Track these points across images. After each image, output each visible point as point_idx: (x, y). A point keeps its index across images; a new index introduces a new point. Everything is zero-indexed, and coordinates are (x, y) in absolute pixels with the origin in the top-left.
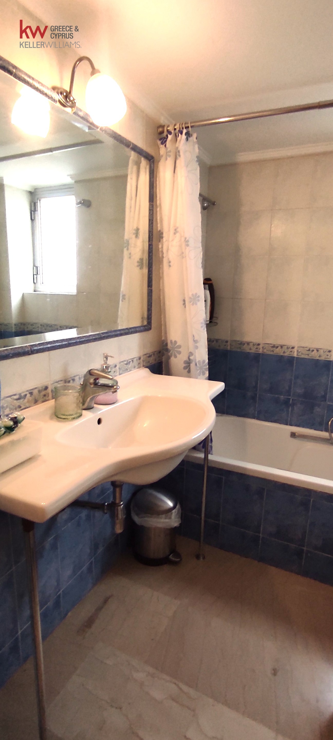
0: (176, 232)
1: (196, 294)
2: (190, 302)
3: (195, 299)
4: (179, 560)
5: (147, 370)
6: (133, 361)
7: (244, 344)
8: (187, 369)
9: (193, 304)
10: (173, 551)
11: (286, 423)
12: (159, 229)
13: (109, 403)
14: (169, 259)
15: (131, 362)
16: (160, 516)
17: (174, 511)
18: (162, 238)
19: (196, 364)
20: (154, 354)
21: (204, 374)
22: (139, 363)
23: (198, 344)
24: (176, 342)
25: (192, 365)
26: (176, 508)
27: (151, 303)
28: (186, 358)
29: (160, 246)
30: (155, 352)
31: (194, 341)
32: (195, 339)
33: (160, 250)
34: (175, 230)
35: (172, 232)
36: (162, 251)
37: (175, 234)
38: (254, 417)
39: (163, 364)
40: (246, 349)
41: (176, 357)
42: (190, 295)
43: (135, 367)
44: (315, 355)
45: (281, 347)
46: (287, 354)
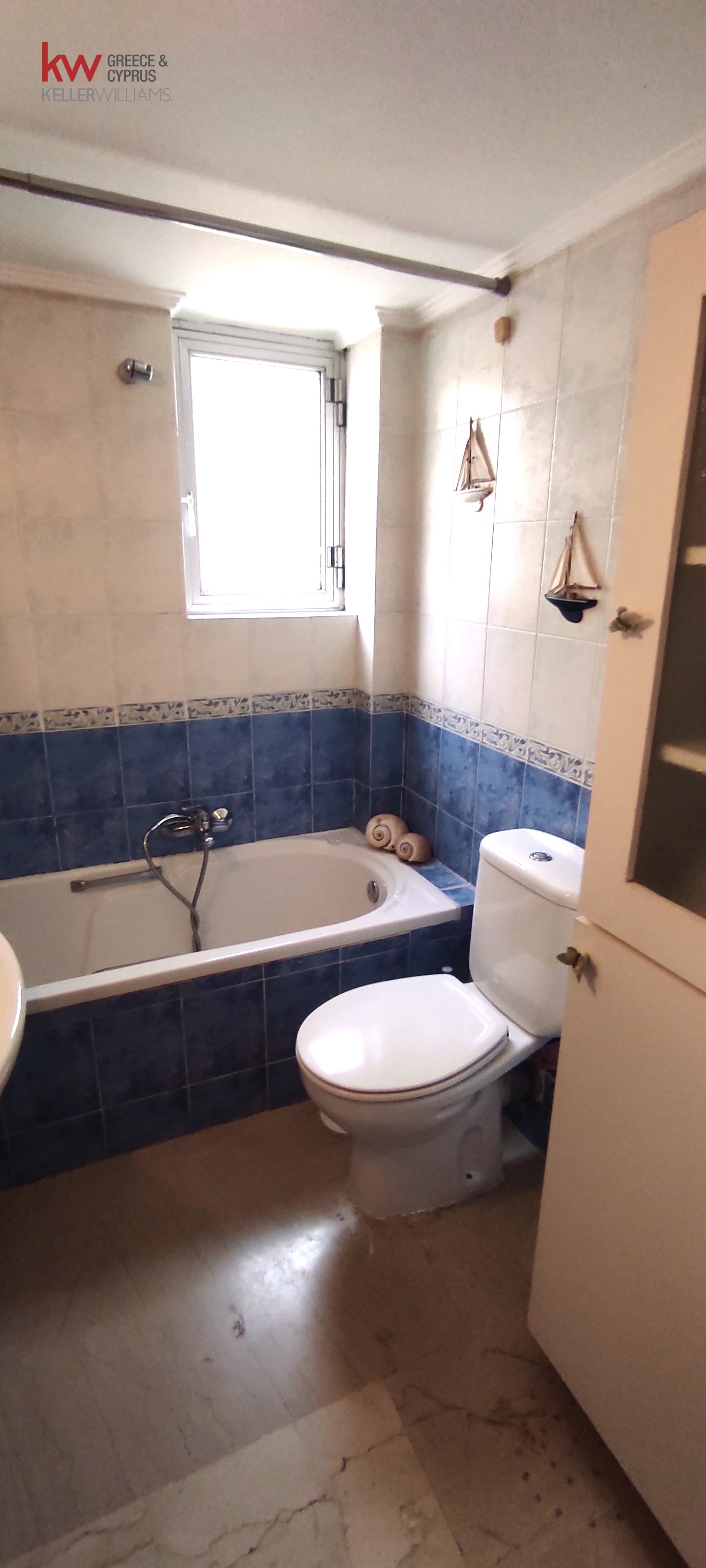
11: (57, 867)
44: (83, 722)
45: (9, 717)
46: (24, 731)
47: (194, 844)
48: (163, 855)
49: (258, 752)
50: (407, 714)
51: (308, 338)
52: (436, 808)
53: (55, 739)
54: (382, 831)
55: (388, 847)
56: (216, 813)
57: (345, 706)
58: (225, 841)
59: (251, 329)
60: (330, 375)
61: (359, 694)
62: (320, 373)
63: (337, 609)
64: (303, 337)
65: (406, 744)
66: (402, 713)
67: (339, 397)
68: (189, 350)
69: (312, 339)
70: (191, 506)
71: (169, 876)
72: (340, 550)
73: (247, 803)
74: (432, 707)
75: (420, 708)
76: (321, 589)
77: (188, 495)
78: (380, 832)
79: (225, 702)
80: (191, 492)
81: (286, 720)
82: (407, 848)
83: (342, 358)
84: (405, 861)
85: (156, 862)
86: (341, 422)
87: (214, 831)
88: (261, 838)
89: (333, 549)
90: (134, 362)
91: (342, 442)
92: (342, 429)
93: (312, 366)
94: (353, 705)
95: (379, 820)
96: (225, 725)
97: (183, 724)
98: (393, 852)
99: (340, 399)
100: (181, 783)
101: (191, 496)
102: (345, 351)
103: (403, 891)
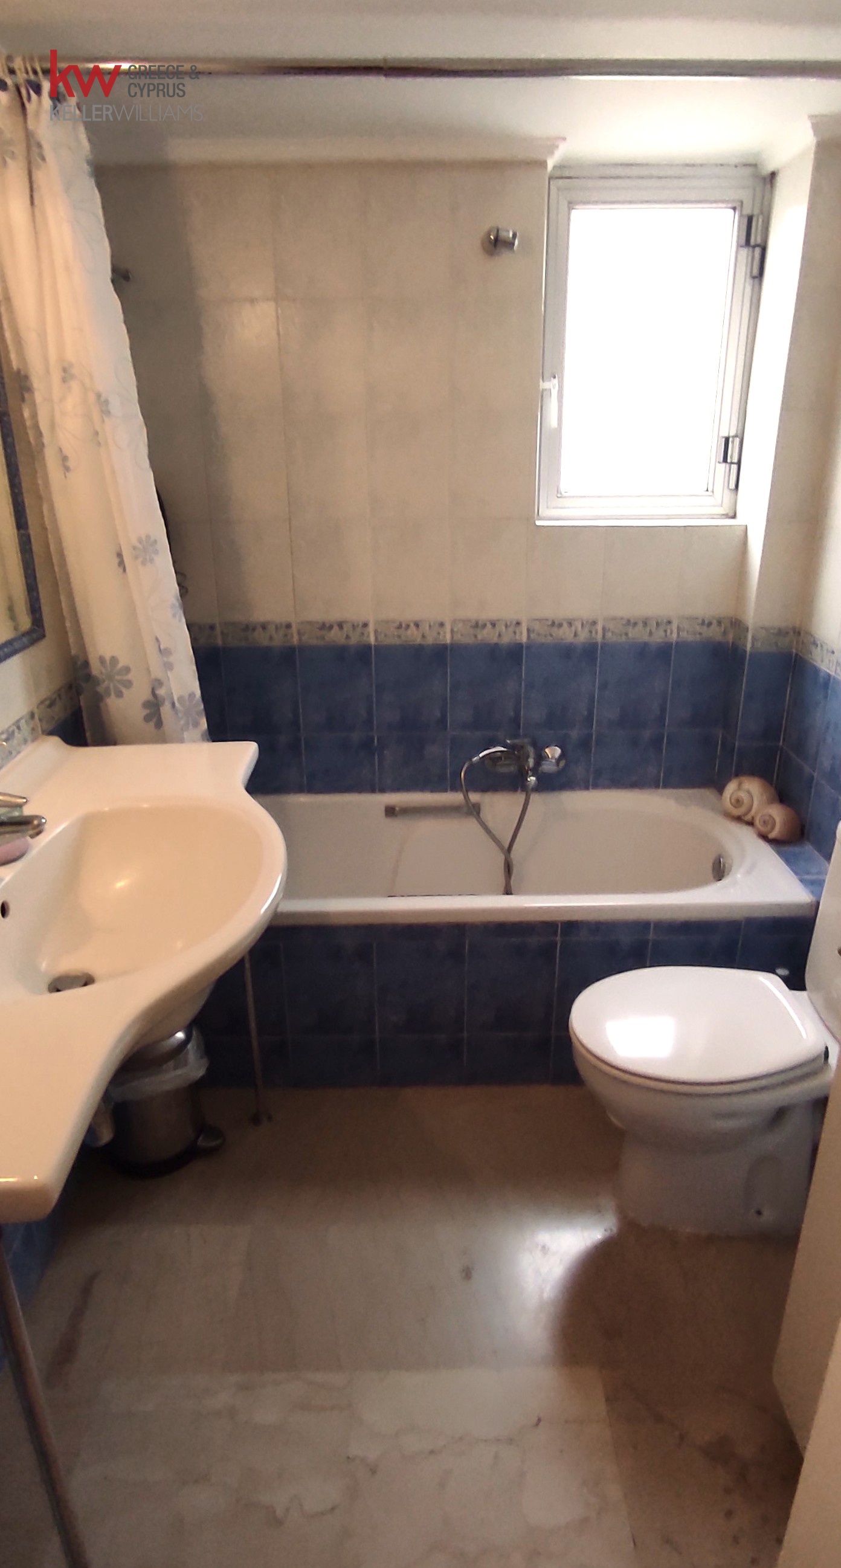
0: (67, 376)
1: (148, 537)
2: (136, 557)
3: (146, 548)
4: (219, 1142)
5: (56, 740)
6: (19, 728)
7: (254, 629)
8: (155, 720)
9: (144, 563)
10: (202, 1128)
11: (373, 788)
12: (15, 365)
13: (12, 858)
14: (61, 450)
15: (16, 731)
16: (164, 1067)
17: (189, 1046)
18: (29, 389)
19: (173, 705)
20: (59, 696)
21: (196, 725)
22: (33, 729)
23: (171, 659)
24: (114, 660)
25: (166, 710)
26: (193, 1037)
27: (34, 570)
28: (146, 695)
29: (26, 414)
30: (59, 690)
31: (160, 650)
32: (162, 647)
33: (28, 423)
34: (65, 370)
35: (56, 376)
36: (36, 426)
37: (64, 380)
38: (301, 789)
39: (84, 714)
40: (261, 639)
41: (120, 695)
42: (135, 542)
43: (25, 741)
44: (413, 636)
45: (340, 626)
46: (354, 641)
47: (515, 783)
48: (485, 789)
49: (604, 686)
50: (797, 655)
51: (722, 165)
52: (813, 776)
53: (385, 652)
54: (741, 797)
55: (748, 818)
56: (547, 750)
57: (719, 638)
58: (550, 784)
59: (647, 165)
60: (747, 211)
61: (737, 624)
62: (734, 209)
63: (727, 516)
64: (716, 165)
65: (790, 691)
66: (790, 654)
67: (755, 238)
68: (570, 203)
69: (728, 165)
70: (555, 393)
71: (486, 814)
72: (737, 440)
73: (585, 744)
74: (825, 647)
75: (813, 648)
76: (707, 490)
77: (552, 379)
78: (740, 799)
79: (570, 624)
80: (557, 376)
81: (642, 651)
82: (770, 822)
83: (768, 186)
84: (764, 837)
85: (474, 797)
86: (756, 271)
87: (540, 772)
88: (596, 786)
89: (727, 440)
90: (498, 231)
91: (755, 300)
92: (757, 281)
93: (723, 201)
94: (730, 637)
95: (740, 784)
96: (566, 652)
97: (520, 646)
98: (751, 823)
99: (759, 241)
100: (512, 714)
101: (556, 380)
102: (773, 175)
103: (749, 872)
